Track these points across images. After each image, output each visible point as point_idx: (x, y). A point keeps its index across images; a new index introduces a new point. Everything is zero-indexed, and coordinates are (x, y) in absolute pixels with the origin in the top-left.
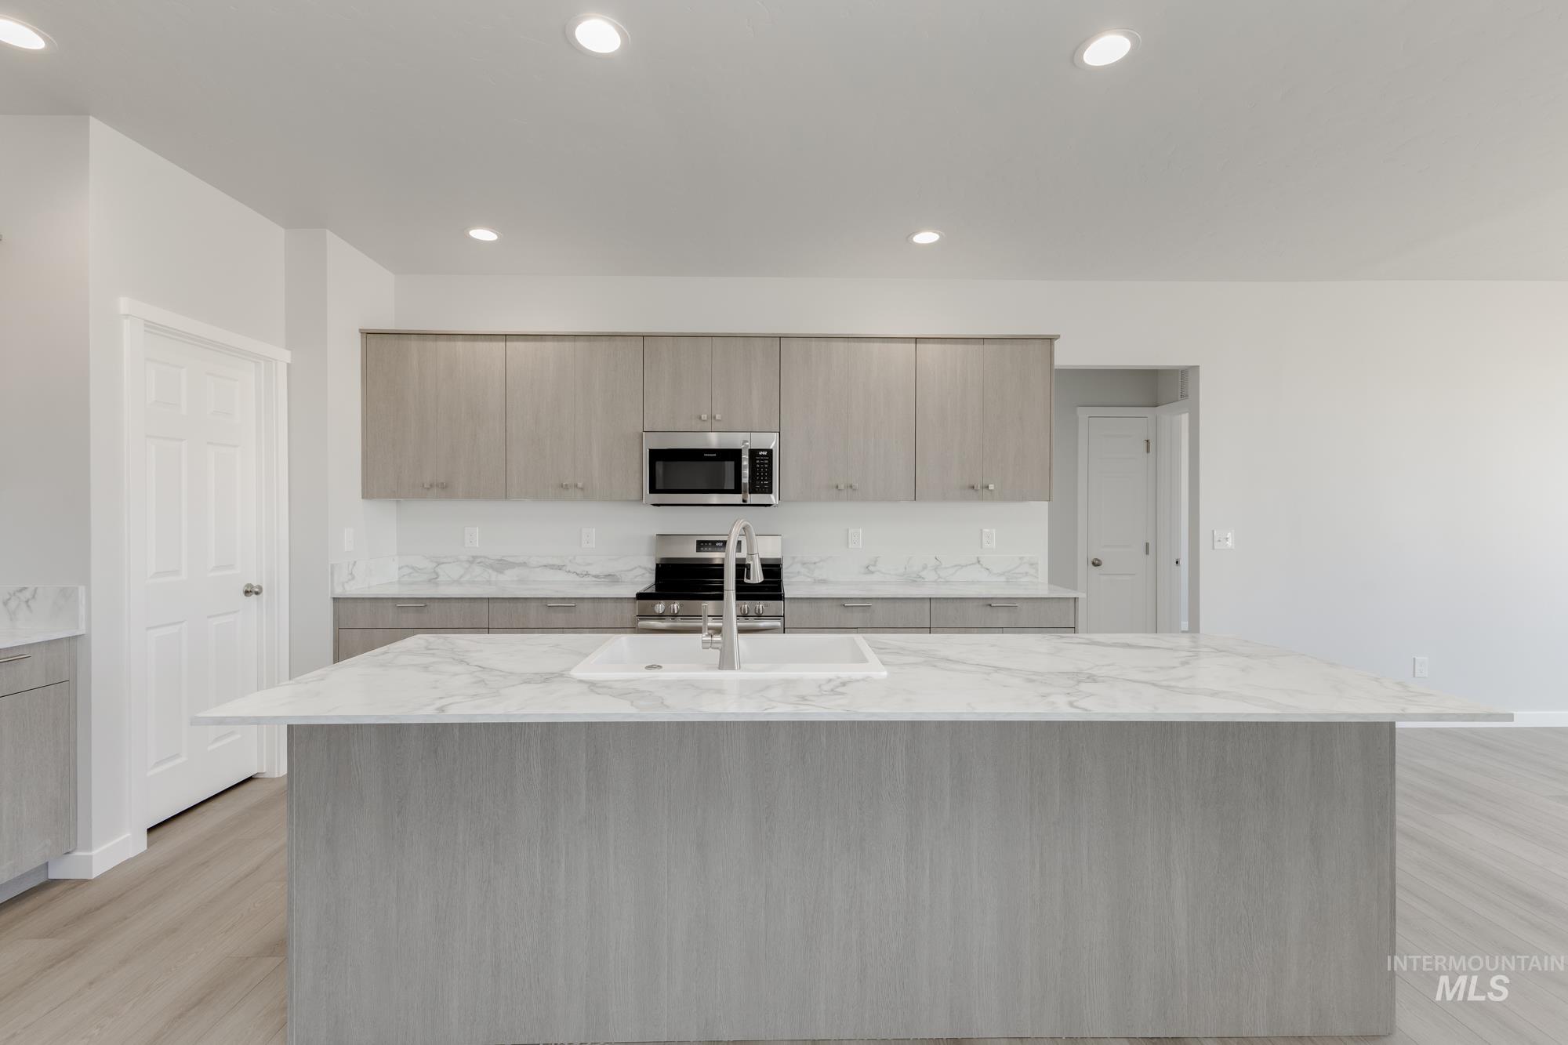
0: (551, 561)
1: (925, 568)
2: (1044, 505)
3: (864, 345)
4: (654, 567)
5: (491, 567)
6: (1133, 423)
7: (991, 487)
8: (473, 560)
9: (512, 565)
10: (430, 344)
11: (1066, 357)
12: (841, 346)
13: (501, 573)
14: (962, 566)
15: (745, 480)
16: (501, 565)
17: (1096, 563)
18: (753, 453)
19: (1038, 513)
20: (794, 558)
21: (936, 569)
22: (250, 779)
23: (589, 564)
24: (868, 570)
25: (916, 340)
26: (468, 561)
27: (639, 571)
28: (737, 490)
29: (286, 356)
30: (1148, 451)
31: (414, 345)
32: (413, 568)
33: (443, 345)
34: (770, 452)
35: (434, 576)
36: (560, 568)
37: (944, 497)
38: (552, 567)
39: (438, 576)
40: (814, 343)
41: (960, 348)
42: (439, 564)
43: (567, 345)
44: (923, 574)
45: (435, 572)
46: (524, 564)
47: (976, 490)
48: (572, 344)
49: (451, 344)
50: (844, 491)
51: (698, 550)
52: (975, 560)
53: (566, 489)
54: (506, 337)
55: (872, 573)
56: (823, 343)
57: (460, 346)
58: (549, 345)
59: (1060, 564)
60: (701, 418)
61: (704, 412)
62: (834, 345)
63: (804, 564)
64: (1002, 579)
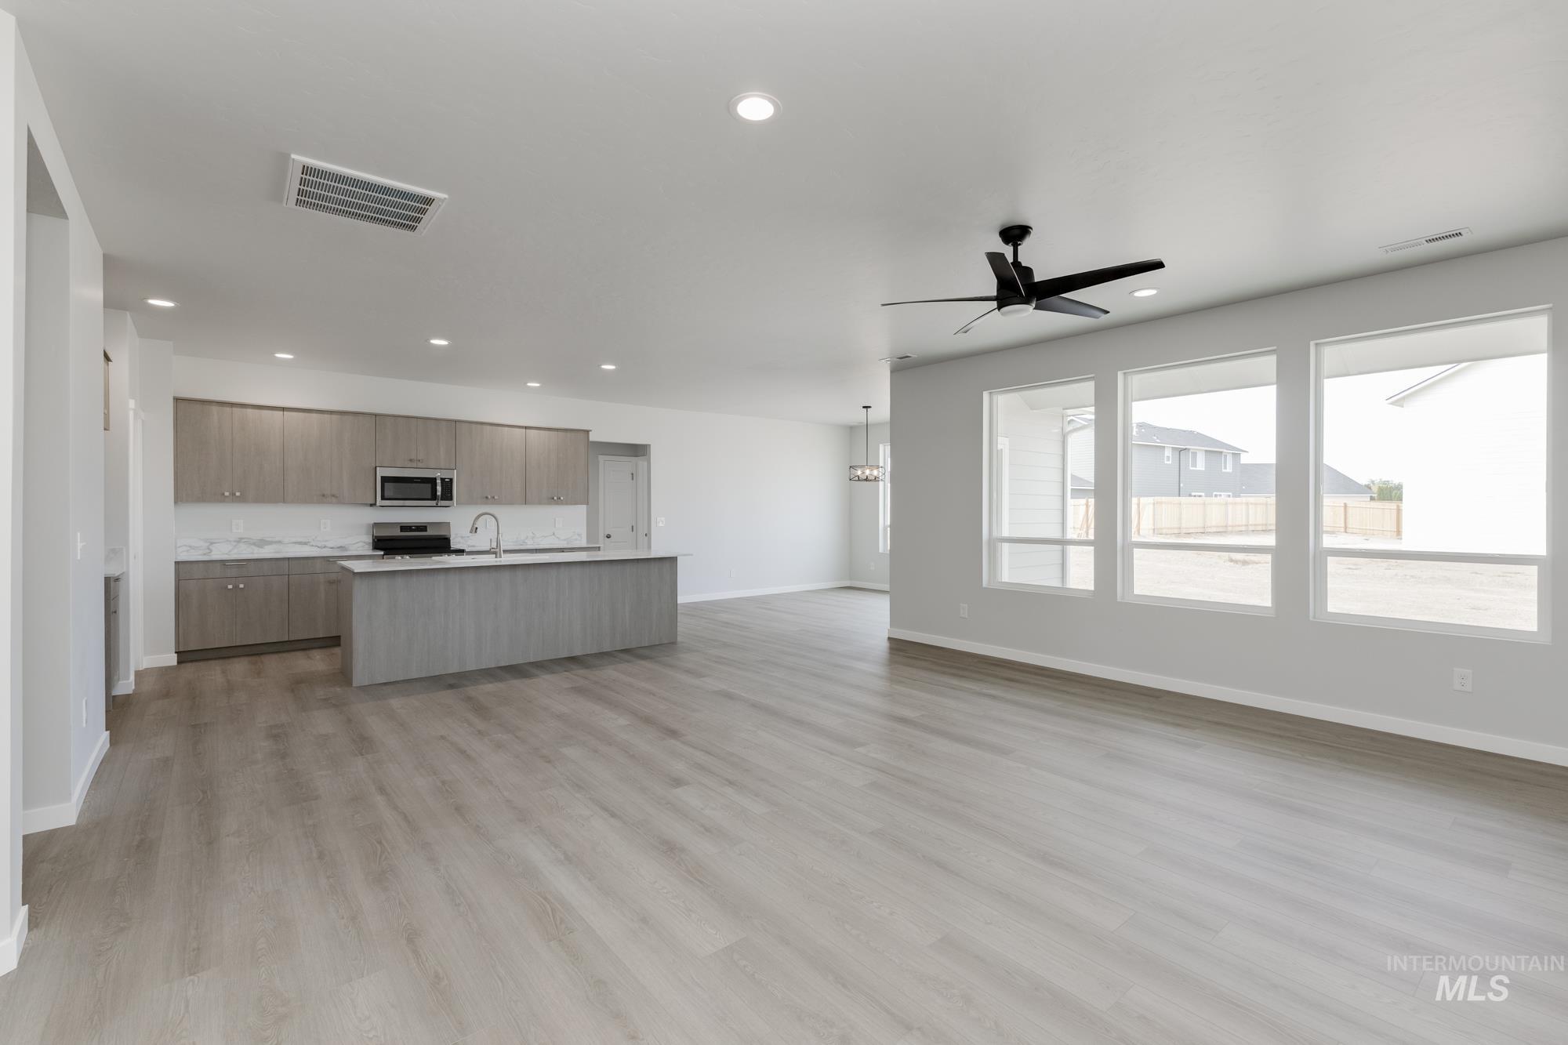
0: (299, 540)
2: (584, 507)
3: (500, 428)
4: (371, 541)
5: (254, 544)
6: (626, 463)
7: (562, 498)
8: (239, 540)
9: (271, 543)
11: (593, 437)
12: (488, 428)
13: (262, 548)
14: (545, 537)
15: (439, 493)
16: (262, 543)
17: (608, 537)
18: (443, 480)
19: (582, 509)
20: (457, 534)
21: (533, 538)
23: (326, 541)
25: (526, 428)
26: (235, 541)
27: (361, 544)
28: (434, 498)
30: (633, 479)
31: (215, 409)
32: (190, 547)
33: (236, 410)
34: (451, 480)
35: (208, 551)
36: (305, 543)
37: (540, 503)
38: (300, 543)
39: (211, 551)
40: (474, 426)
41: (547, 432)
42: (212, 543)
43: (327, 417)
44: (526, 541)
45: (209, 549)
46: (279, 542)
47: (554, 500)
48: (329, 416)
49: (244, 410)
50: (490, 499)
51: (401, 531)
52: (552, 533)
53: (326, 498)
54: (283, 409)
56: (479, 426)
57: (249, 411)
58: (314, 415)
59: (592, 532)
60: (411, 460)
61: (413, 457)
62: (485, 427)
63: (462, 537)
64: (565, 542)
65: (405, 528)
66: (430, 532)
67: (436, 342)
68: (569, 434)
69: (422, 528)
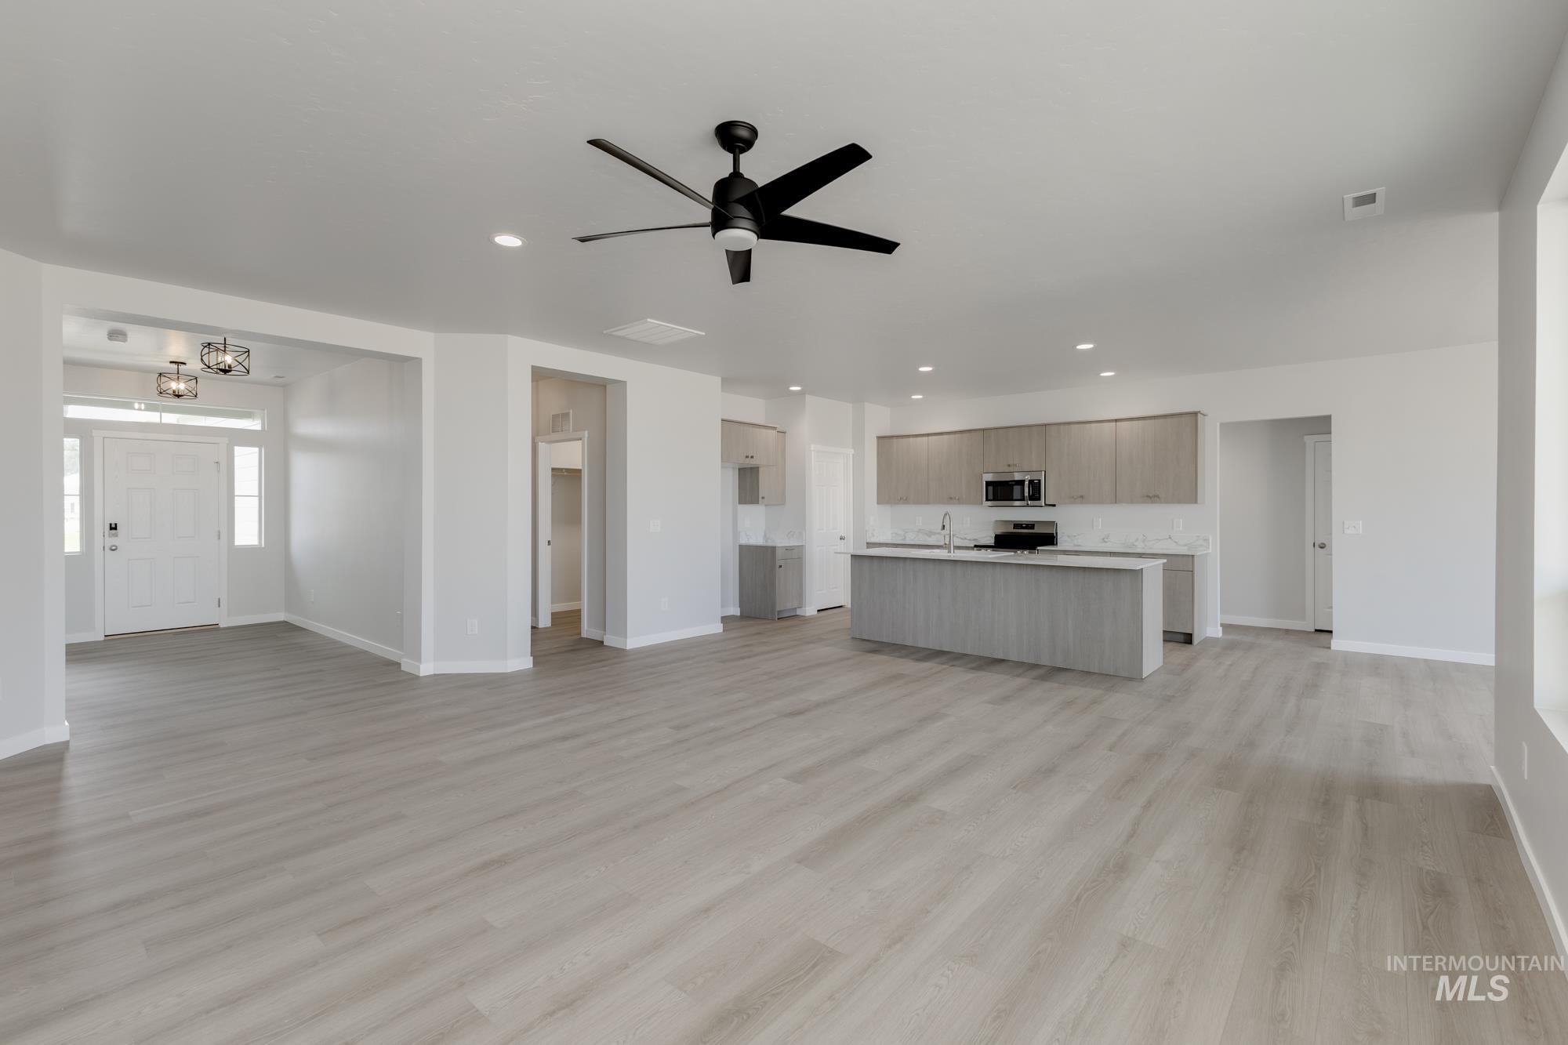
1: (1137, 540)
3: (1088, 425)
4: (994, 536)
5: (926, 534)
7: (1160, 496)
8: (920, 531)
9: (934, 534)
10: (901, 440)
12: (1076, 426)
13: (930, 537)
14: (1160, 540)
15: (1026, 494)
18: (1030, 482)
20: (1063, 534)
21: (1144, 541)
22: (841, 607)
23: (968, 534)
24: (1104, 541)
25: (1116, 421)
26: (917, 532)
27: (988, 538)
28: (1023, 499)
29: (852, 451)
31: (895, 440)
32: (896, 534)
33: (905, 440)
34: (1040, 481)
35: (904, 538)
37: (1132, 501)
39: (906, 537)
40: (1062, 427)
41: (1152, 421)
42: (906, 533)
44: (1136, 544)
45: (904, 536)
47: (1152, 498)
48: (954, 435)
49: (909, 439)
50: (1082, 499)
51: (1014, 528)
52: (1168, 537)
53: (952, 500)
54: (928, 435)
55: (1106, 542)
56: (1067, 426)
57: (911, 439)
60: (1009, 466)
61: (1011, 463)
62: (1072, 426)
63: (1069, 536)
64: (1186, 548)
65: (1017, 525)
66: (1037, 530)
67: (922, 369)
68: (1169, 420)
69: (1031, 526)
